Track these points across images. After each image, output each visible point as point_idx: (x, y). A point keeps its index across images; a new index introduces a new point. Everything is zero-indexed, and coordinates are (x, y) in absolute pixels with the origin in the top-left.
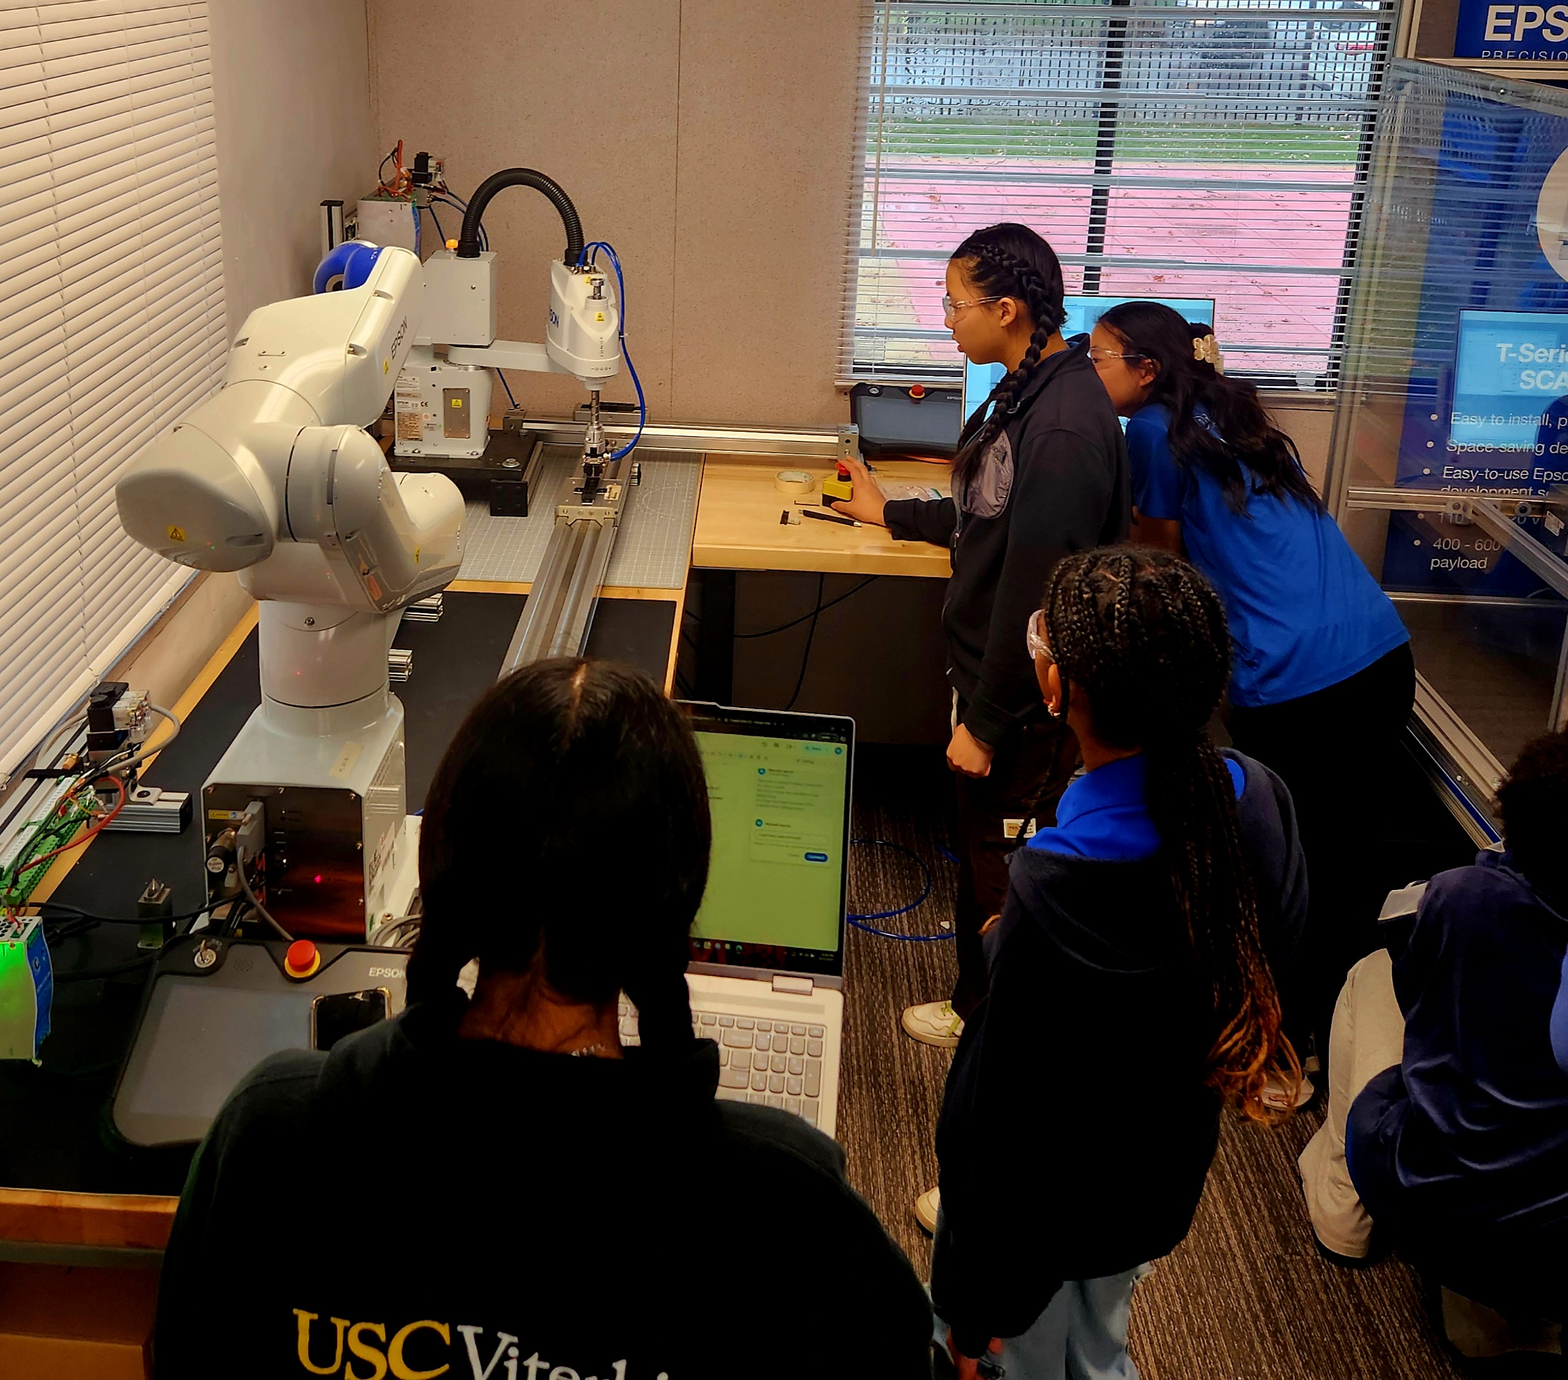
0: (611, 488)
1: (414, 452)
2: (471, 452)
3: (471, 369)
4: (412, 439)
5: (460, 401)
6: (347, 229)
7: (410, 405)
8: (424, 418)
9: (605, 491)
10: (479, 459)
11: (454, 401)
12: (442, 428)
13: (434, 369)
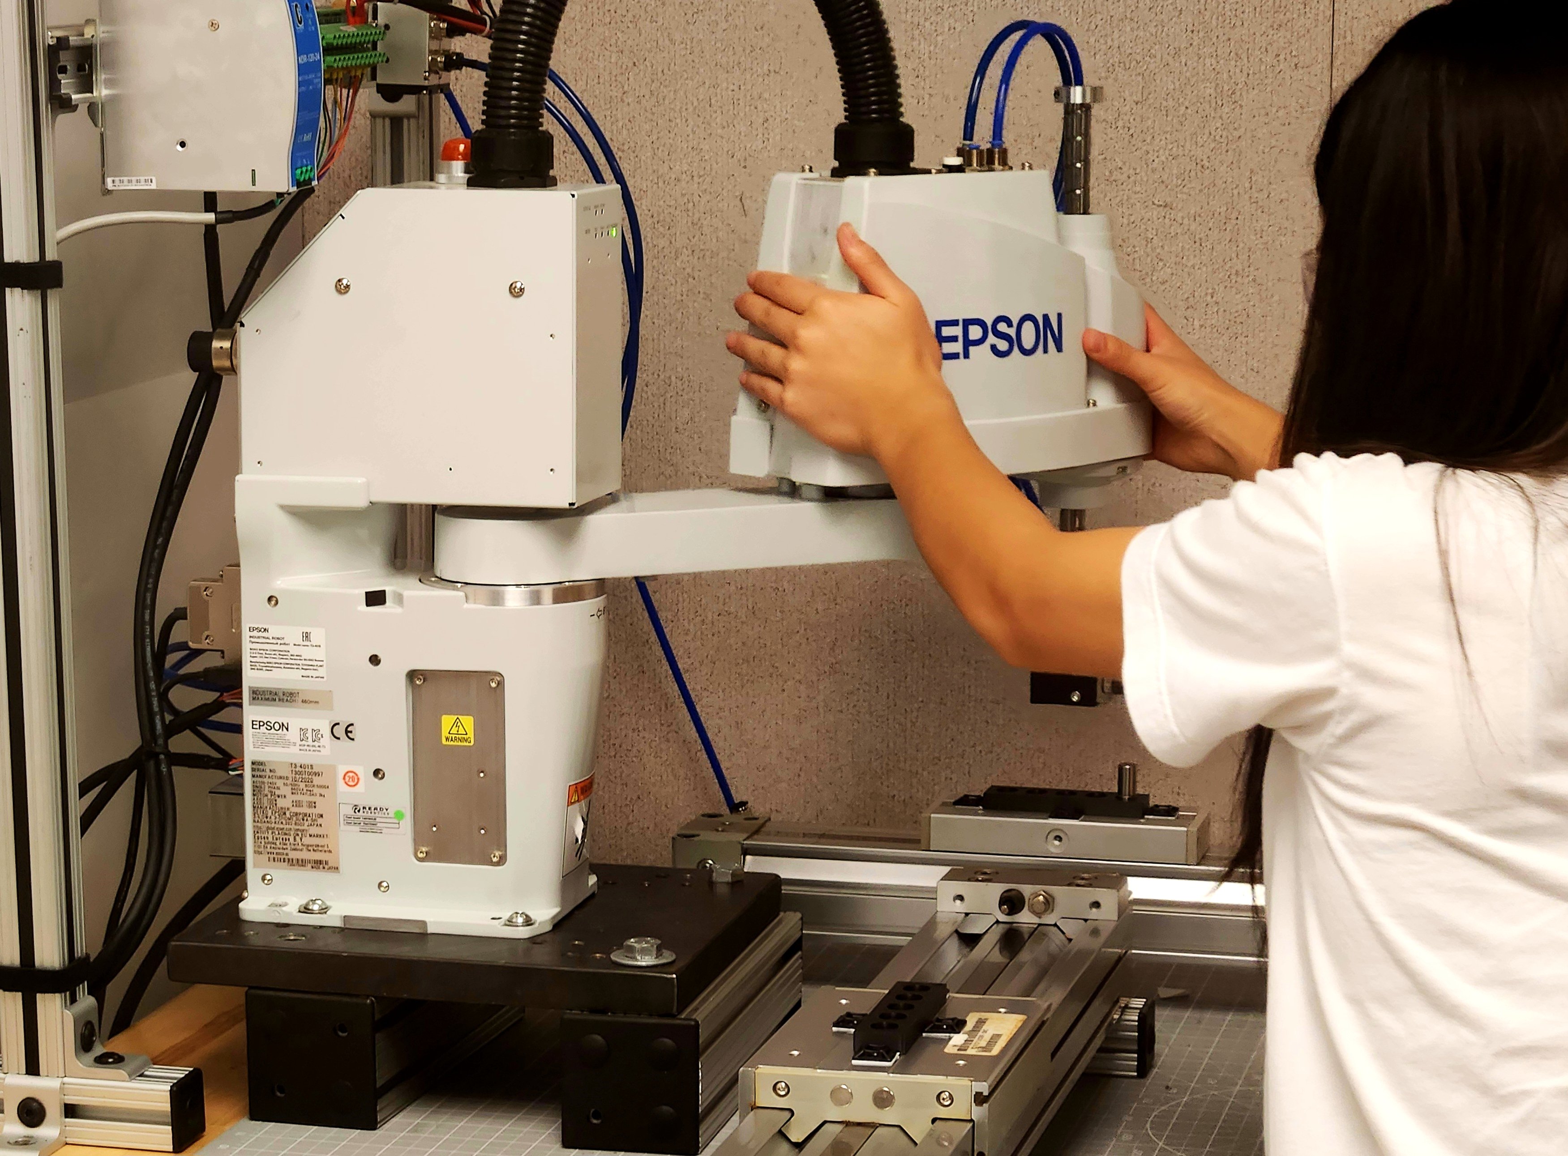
0: (981, 1022)
1: (306, 910)
2: (506, 915)
3: (514, 598)
4: (301, 863)
5: (468, 722)
6: (53, 51)
7: (293, 735)
8: (342, 786)
9: (957, 1026)
10: (533, 940)
11: (447, 721)
12: (407, 825)
13: (375, 598)
